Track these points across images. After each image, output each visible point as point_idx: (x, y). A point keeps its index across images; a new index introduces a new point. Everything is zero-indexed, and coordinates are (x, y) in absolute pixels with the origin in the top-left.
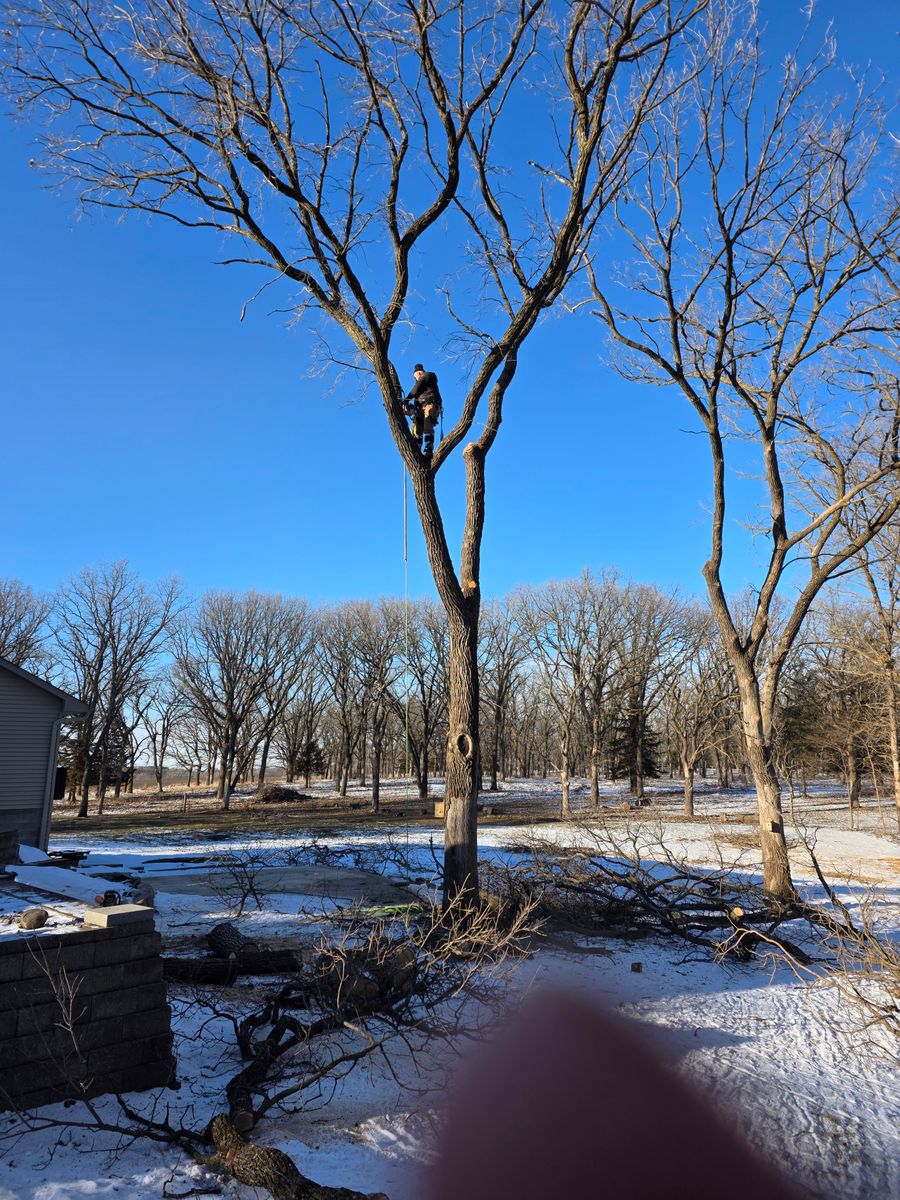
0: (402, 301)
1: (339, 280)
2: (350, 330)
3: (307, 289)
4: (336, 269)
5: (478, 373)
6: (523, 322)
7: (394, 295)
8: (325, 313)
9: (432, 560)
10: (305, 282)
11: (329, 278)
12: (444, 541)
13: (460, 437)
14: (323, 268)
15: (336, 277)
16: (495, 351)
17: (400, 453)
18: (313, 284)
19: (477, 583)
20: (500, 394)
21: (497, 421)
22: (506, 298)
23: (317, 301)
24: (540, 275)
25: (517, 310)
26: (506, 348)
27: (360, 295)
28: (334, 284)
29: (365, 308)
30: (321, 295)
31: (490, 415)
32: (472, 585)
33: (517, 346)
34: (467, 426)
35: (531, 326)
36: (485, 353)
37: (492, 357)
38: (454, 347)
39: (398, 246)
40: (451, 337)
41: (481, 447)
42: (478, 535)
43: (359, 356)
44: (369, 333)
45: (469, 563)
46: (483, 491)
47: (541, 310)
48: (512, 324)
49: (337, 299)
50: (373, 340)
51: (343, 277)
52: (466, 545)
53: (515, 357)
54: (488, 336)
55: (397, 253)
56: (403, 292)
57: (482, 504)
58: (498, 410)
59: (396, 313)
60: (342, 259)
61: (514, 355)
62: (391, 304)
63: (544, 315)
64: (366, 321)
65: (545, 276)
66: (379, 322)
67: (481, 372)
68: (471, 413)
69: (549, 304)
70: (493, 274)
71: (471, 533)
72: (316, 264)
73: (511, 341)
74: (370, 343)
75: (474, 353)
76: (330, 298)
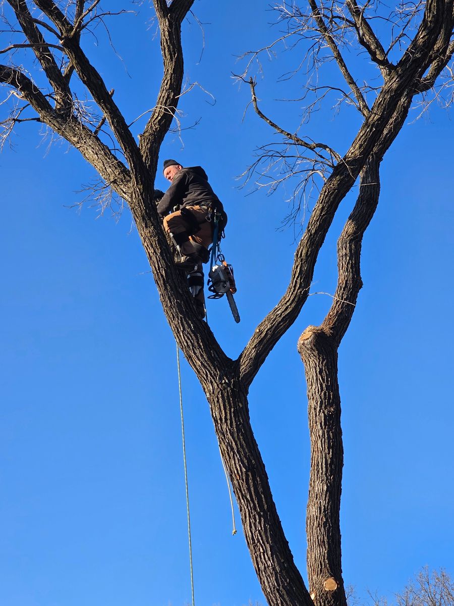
0: (174, 102)
1: (68, 76)
2: (90, 154)
3: (17, 95)
4: (64, 61)
5: (312, 209)
6: (383, 120)
7: (161, 93)
8: (48, 130)
9: (253, 543)
10: (13, 83)
11: (53, 72)
12: (272, 506)
13: (290, 318)
14: (42, 58)
15: (64, 71)
16: (338, 170)
17: (183, 354)
18: (26, 85)
19: (339, 581)
20: (356, 239)
21: (354, 286)
22: (352, 82)
23: (33, 111)
24: (406, 44)
25: (374, 98)
26: (357, 164)
27: (103, 96)
28: (62, 82)
29: (112, 118)
30: (40, 101)
31: (341, 276)
32: (330, 585)
33: (379, 157)
34: (300, 300)
35: (398, 125)
36: (323, 175)
37: (335, 182)
38: (266, 168)
39: (165, 16)
40: (261, 152)
41: (327, 330)
42: (334, 491)
43: (106, 195)
44: (123, 157)
45: (321, 544)
46: (338, 411)
47: (415, 98)
48: (367, 124)
49: (67, 104)
50: (128, 166)
51: (75, 71)
52: (314, 511)
53: (376, 178)
54: (325, 147)
55: (162, 26)
56: (175, 86)
57: (338, 433)
58: (355, 268)
59: (165, 122)
60: (72, 44)
61: (374, 173)
62: (158, 109)
63: (420, 104)
64: (115, 137)
65: (415, 42)
66: (137, 138)
67: (318, 206)
68: (306, 276)
69: (426, 87)
70: (327, 45)
71: (320, 487)
72: (32, 53)
73: (366, 150)
74: (124, 171)
75: (303, 176)
76: (55, 105)
